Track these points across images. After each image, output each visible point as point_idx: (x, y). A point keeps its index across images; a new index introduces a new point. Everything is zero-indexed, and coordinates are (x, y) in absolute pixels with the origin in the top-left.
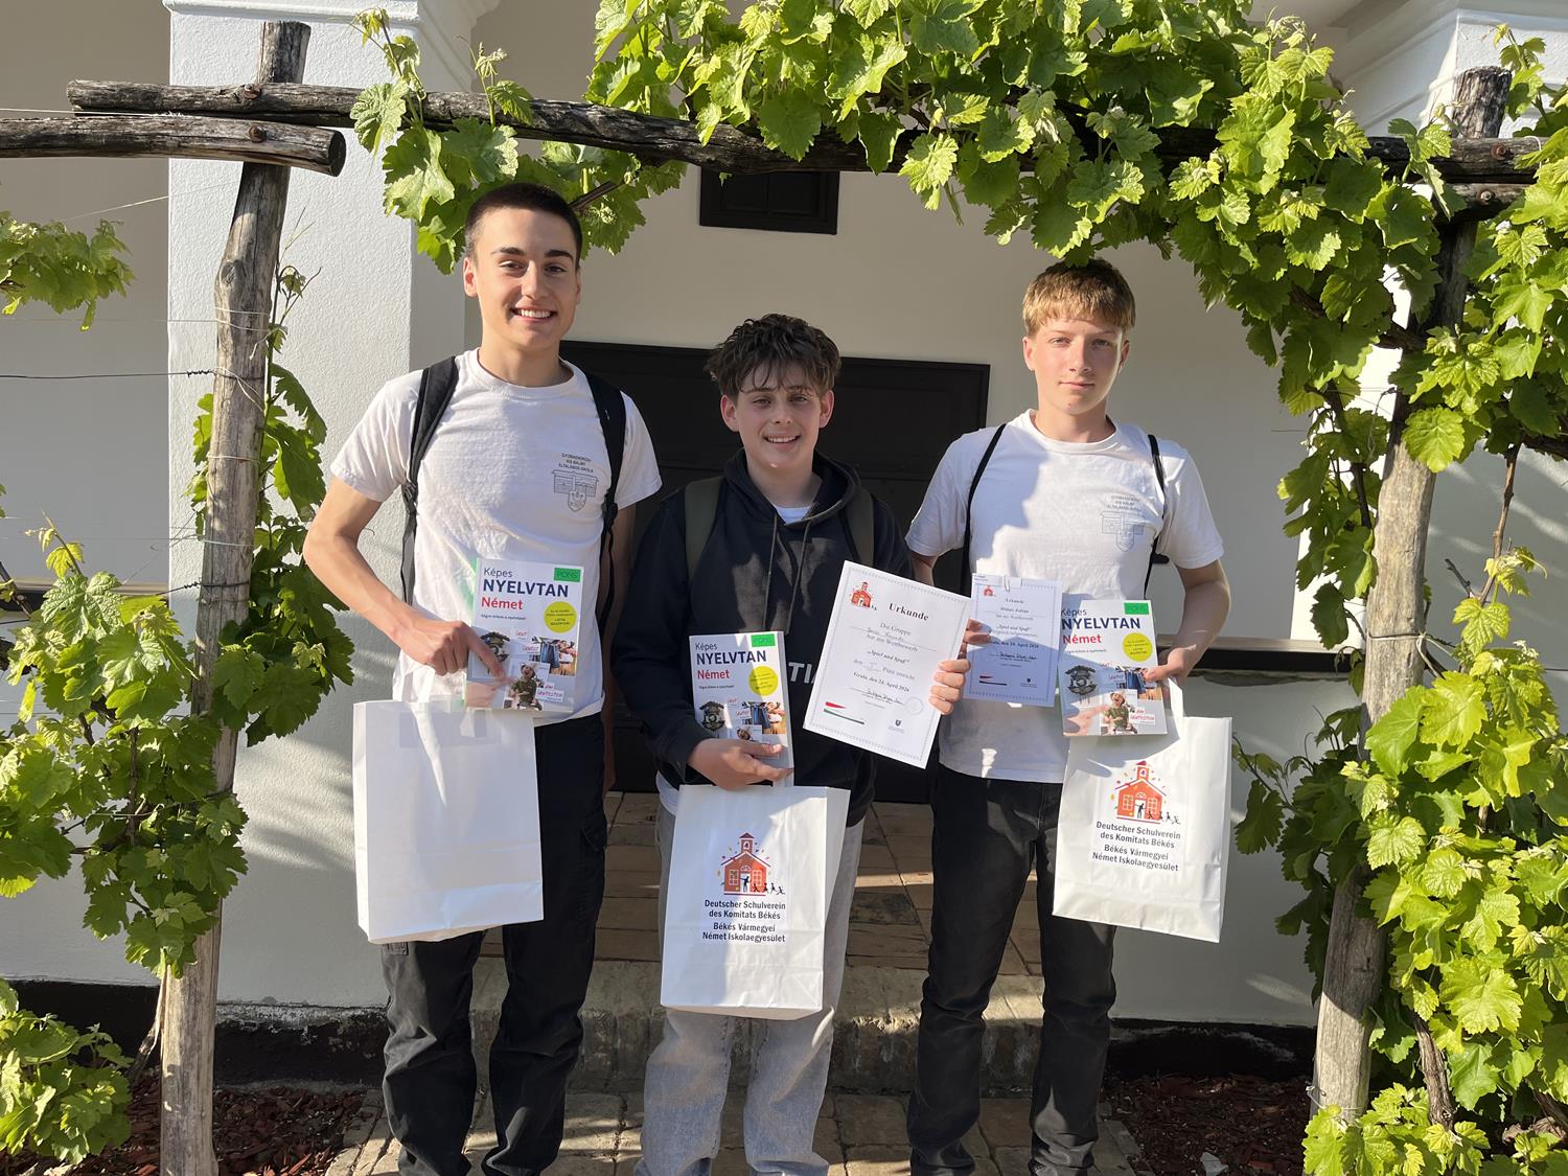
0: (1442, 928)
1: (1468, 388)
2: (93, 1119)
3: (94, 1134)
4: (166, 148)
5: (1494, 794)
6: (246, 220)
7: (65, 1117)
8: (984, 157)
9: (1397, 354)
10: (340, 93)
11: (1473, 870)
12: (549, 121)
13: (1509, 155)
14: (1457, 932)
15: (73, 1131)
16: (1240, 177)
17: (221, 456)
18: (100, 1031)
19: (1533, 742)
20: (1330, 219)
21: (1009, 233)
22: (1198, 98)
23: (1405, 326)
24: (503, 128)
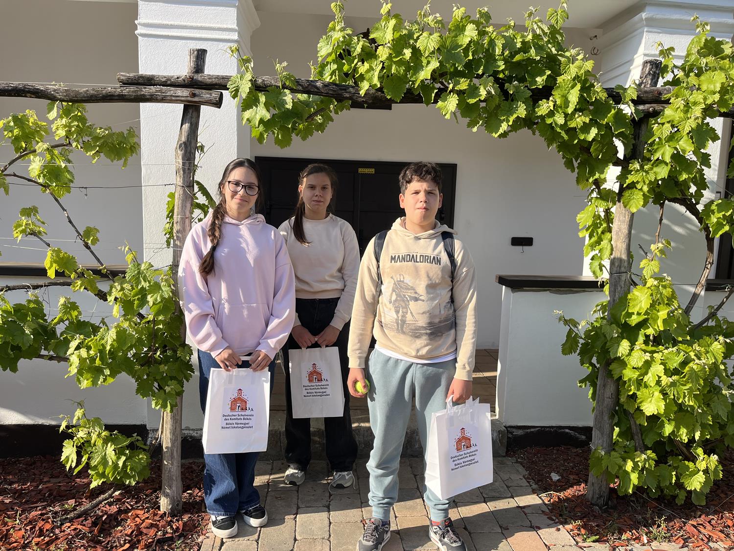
0: (637, 378)
1: (644, 182)
2: (139, 468)
3: (139, 474)
4: (157, 100)
5: (655, 329)
6: (186, 126)
7: (129, 468)
8: (468, 101)
9: (619, 168)
10: (223, 78)
11: (647, 356)
12: (303, 87)
13: (660, 94)
14: (642, 379)
15: (132, 473)
16: (561, 107)
17: (179, 216)
18: (137, 436)
19: (668, 310)
20: (594, 122)
21: (476, 127)
22: (545, 77)
23: (622, 159)
24: (285, 90)
